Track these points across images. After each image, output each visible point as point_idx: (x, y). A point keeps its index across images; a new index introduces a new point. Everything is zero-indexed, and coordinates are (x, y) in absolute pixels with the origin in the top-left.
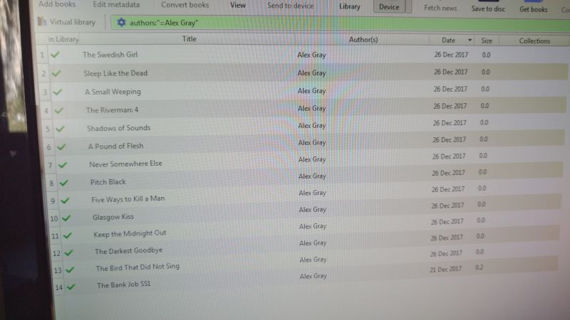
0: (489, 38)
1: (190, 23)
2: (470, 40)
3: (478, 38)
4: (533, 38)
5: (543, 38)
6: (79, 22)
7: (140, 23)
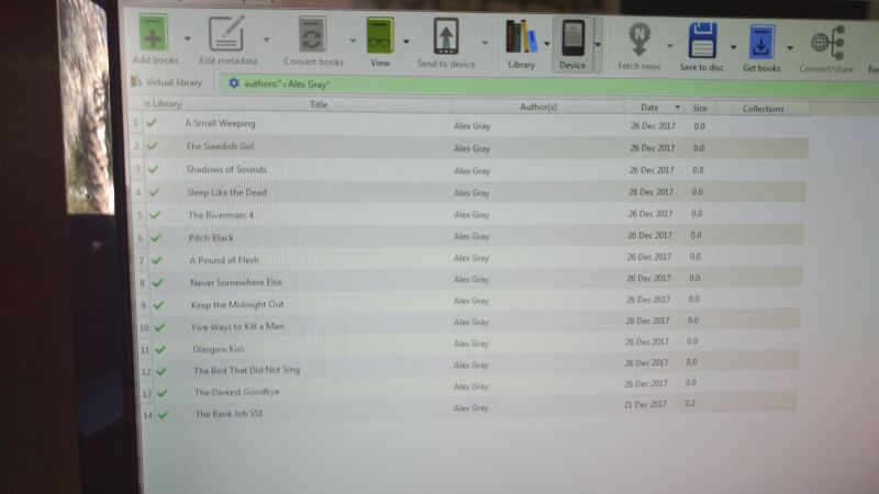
0: (703, 104)
1: (320, 85)
2: (678, 107)
3: (689, 105)
4: (761, 105)
5: (775, 105)
6: (181, 83)
7: (256, 84)
